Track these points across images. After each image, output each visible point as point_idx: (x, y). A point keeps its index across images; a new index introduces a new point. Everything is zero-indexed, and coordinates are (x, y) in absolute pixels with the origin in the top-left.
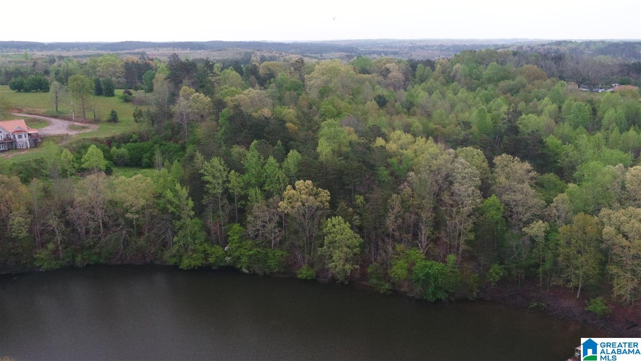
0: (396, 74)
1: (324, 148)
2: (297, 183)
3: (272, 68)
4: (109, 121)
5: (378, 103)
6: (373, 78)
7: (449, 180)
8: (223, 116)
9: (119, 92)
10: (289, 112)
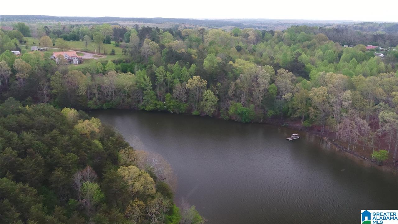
0: (252, 37)
1: (206, 64)
2: (194, 77)
3: (188, 32)
4: (111, 54)
5: (237, 49)
6: (240, 38)
7: (257, 77)
8: (164, 51)
9: (113, 42)
10: (193, 51)
